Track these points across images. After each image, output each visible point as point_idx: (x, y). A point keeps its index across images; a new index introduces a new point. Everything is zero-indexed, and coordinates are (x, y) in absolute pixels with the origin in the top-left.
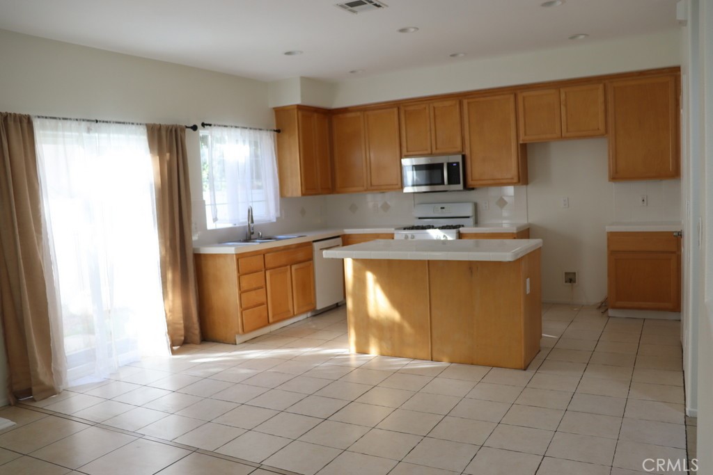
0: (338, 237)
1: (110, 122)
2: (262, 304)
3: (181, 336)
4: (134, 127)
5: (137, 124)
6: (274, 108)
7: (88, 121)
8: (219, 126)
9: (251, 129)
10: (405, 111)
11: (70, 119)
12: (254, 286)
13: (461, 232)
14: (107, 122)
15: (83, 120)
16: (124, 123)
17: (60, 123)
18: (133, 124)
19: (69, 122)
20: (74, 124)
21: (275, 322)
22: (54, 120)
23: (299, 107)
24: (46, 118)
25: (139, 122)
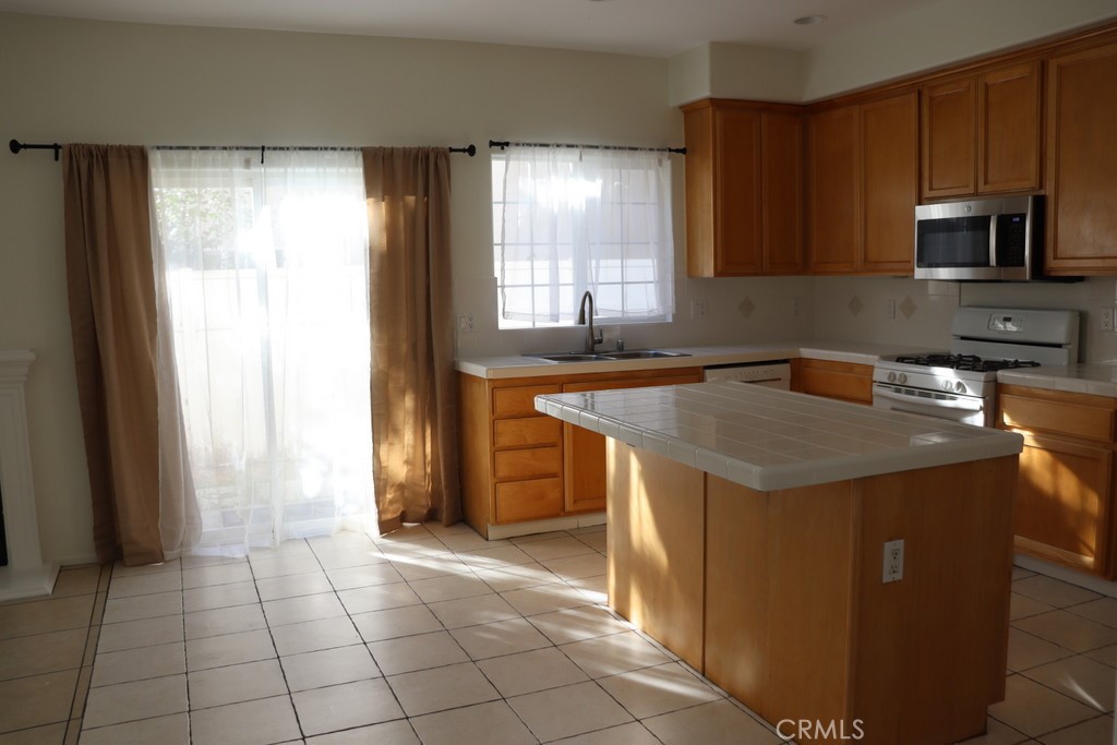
0: (785, 361)
1: (288, 149)
2: (554, 475)
3: (424, 507)
4: (336, 155)
5: (342, 149)
6: (680, 107)
7: (246, 148)
8: (530, 145)
9: (607, 148)
10: (931, 99)
11: (214, 148)
12: (530, 441)
13: (1000, 380)
14: (282, 149)
15: (237, 148)
16: (316, 149)
17: (196, 155)
18: (334, 149)
19: (210, 154)
20: (221, 155)
21: (570, 514)
22: (185, 151)
23: (716, 103)
24: (171, 148)
25: (346, 145)
